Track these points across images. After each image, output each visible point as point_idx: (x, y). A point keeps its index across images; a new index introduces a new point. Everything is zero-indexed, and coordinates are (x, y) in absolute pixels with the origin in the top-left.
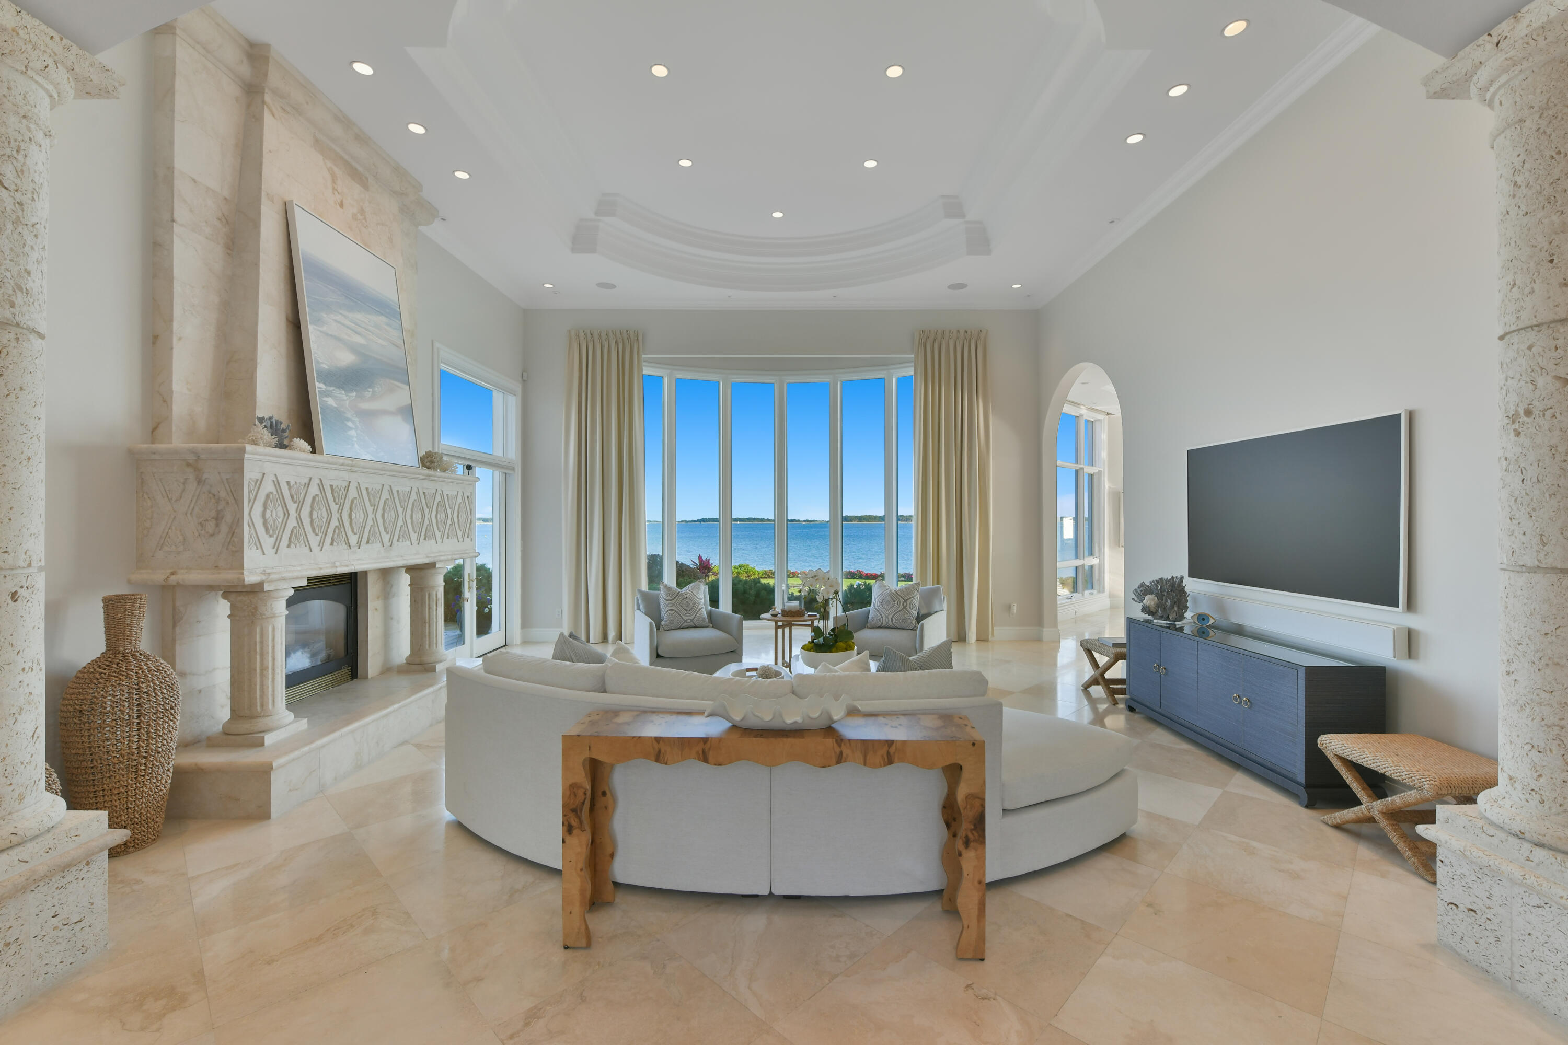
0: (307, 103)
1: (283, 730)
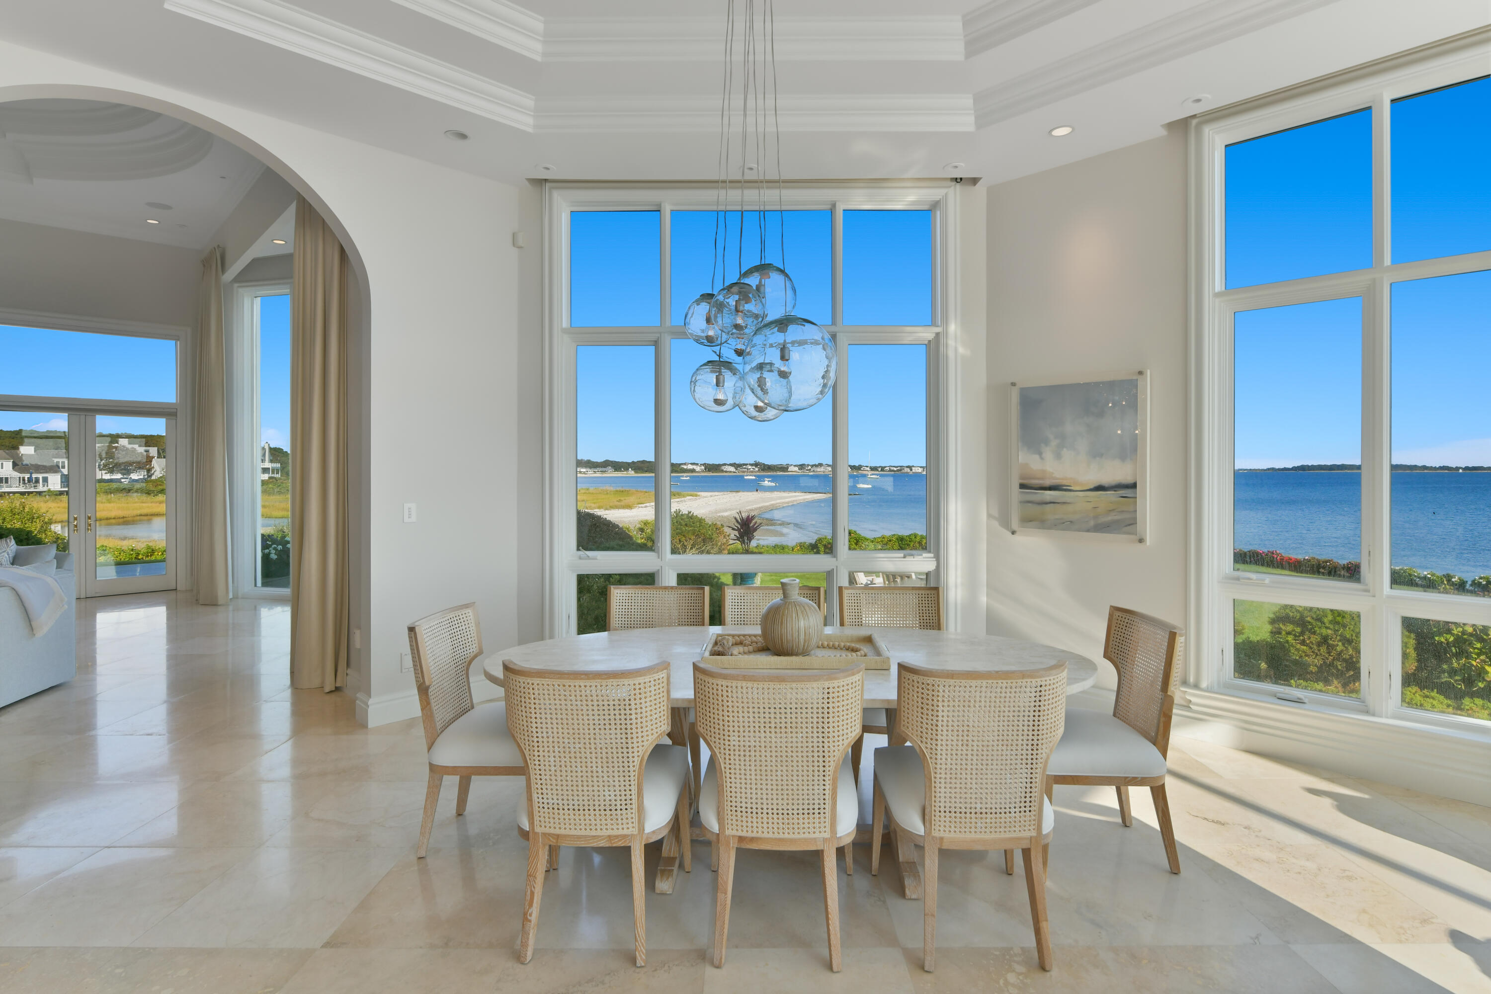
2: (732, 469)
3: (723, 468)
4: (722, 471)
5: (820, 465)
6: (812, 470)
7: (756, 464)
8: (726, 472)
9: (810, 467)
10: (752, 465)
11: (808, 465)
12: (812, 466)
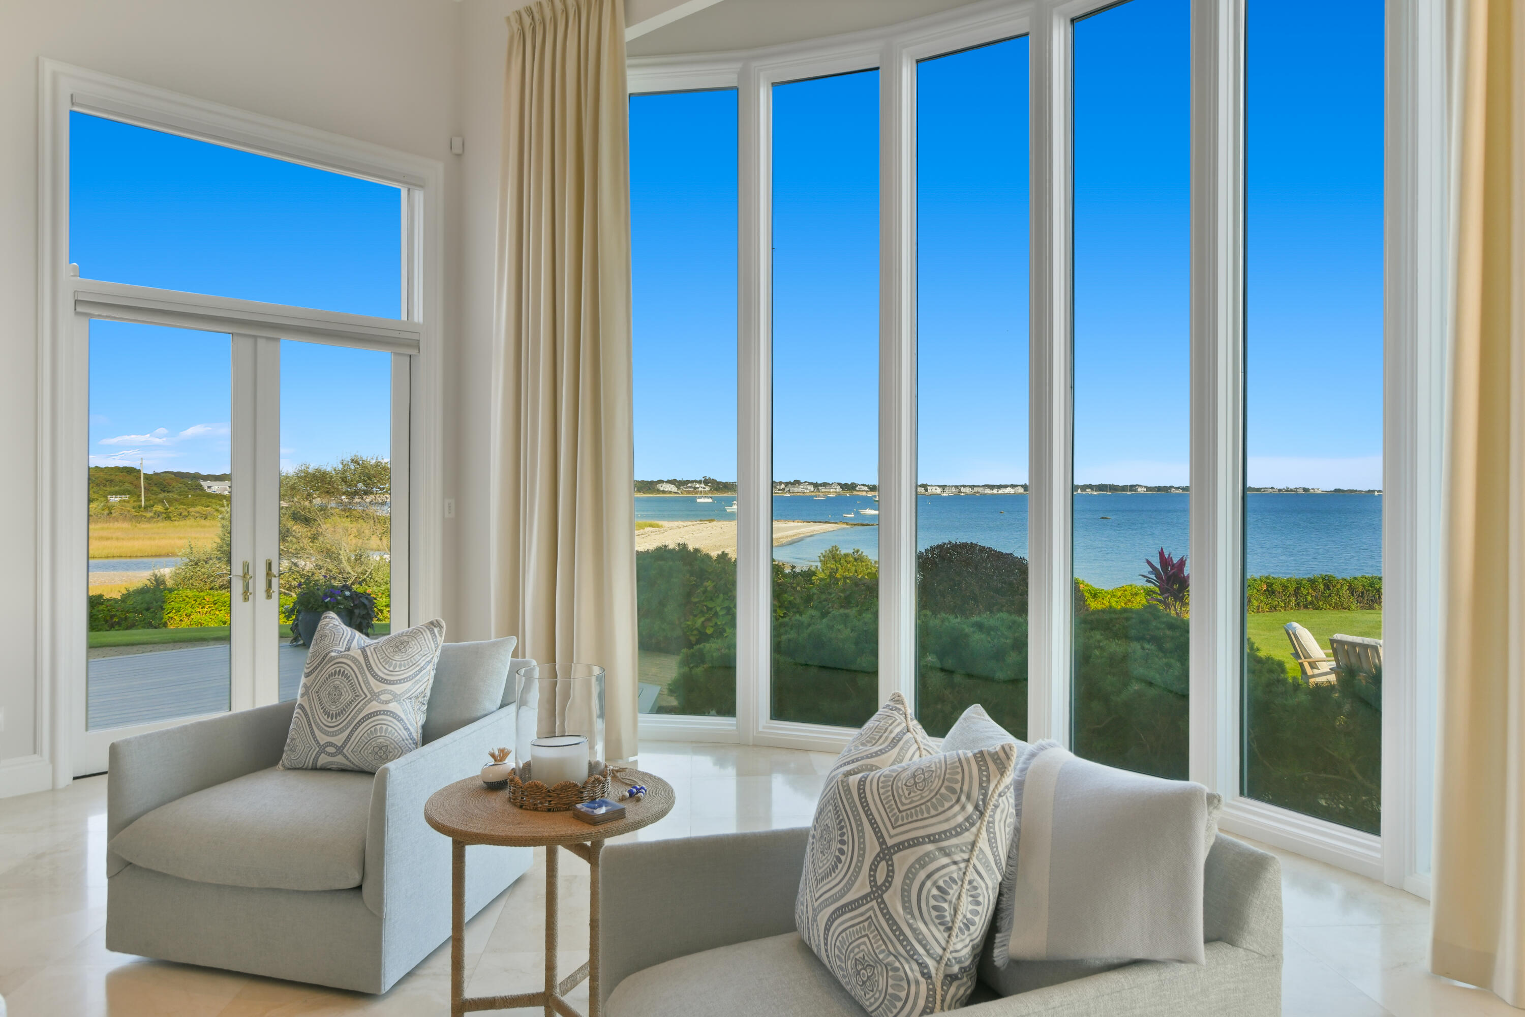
2: (673, 488)
3: (659, 486)
4: (658, 491)
5: (797, 483)
6: (787, 489)
7: (706, 482)
8: (664, 492)
9: (783, 486)
10: (700, 482)
11: (781, 483)
12: (787, 484)
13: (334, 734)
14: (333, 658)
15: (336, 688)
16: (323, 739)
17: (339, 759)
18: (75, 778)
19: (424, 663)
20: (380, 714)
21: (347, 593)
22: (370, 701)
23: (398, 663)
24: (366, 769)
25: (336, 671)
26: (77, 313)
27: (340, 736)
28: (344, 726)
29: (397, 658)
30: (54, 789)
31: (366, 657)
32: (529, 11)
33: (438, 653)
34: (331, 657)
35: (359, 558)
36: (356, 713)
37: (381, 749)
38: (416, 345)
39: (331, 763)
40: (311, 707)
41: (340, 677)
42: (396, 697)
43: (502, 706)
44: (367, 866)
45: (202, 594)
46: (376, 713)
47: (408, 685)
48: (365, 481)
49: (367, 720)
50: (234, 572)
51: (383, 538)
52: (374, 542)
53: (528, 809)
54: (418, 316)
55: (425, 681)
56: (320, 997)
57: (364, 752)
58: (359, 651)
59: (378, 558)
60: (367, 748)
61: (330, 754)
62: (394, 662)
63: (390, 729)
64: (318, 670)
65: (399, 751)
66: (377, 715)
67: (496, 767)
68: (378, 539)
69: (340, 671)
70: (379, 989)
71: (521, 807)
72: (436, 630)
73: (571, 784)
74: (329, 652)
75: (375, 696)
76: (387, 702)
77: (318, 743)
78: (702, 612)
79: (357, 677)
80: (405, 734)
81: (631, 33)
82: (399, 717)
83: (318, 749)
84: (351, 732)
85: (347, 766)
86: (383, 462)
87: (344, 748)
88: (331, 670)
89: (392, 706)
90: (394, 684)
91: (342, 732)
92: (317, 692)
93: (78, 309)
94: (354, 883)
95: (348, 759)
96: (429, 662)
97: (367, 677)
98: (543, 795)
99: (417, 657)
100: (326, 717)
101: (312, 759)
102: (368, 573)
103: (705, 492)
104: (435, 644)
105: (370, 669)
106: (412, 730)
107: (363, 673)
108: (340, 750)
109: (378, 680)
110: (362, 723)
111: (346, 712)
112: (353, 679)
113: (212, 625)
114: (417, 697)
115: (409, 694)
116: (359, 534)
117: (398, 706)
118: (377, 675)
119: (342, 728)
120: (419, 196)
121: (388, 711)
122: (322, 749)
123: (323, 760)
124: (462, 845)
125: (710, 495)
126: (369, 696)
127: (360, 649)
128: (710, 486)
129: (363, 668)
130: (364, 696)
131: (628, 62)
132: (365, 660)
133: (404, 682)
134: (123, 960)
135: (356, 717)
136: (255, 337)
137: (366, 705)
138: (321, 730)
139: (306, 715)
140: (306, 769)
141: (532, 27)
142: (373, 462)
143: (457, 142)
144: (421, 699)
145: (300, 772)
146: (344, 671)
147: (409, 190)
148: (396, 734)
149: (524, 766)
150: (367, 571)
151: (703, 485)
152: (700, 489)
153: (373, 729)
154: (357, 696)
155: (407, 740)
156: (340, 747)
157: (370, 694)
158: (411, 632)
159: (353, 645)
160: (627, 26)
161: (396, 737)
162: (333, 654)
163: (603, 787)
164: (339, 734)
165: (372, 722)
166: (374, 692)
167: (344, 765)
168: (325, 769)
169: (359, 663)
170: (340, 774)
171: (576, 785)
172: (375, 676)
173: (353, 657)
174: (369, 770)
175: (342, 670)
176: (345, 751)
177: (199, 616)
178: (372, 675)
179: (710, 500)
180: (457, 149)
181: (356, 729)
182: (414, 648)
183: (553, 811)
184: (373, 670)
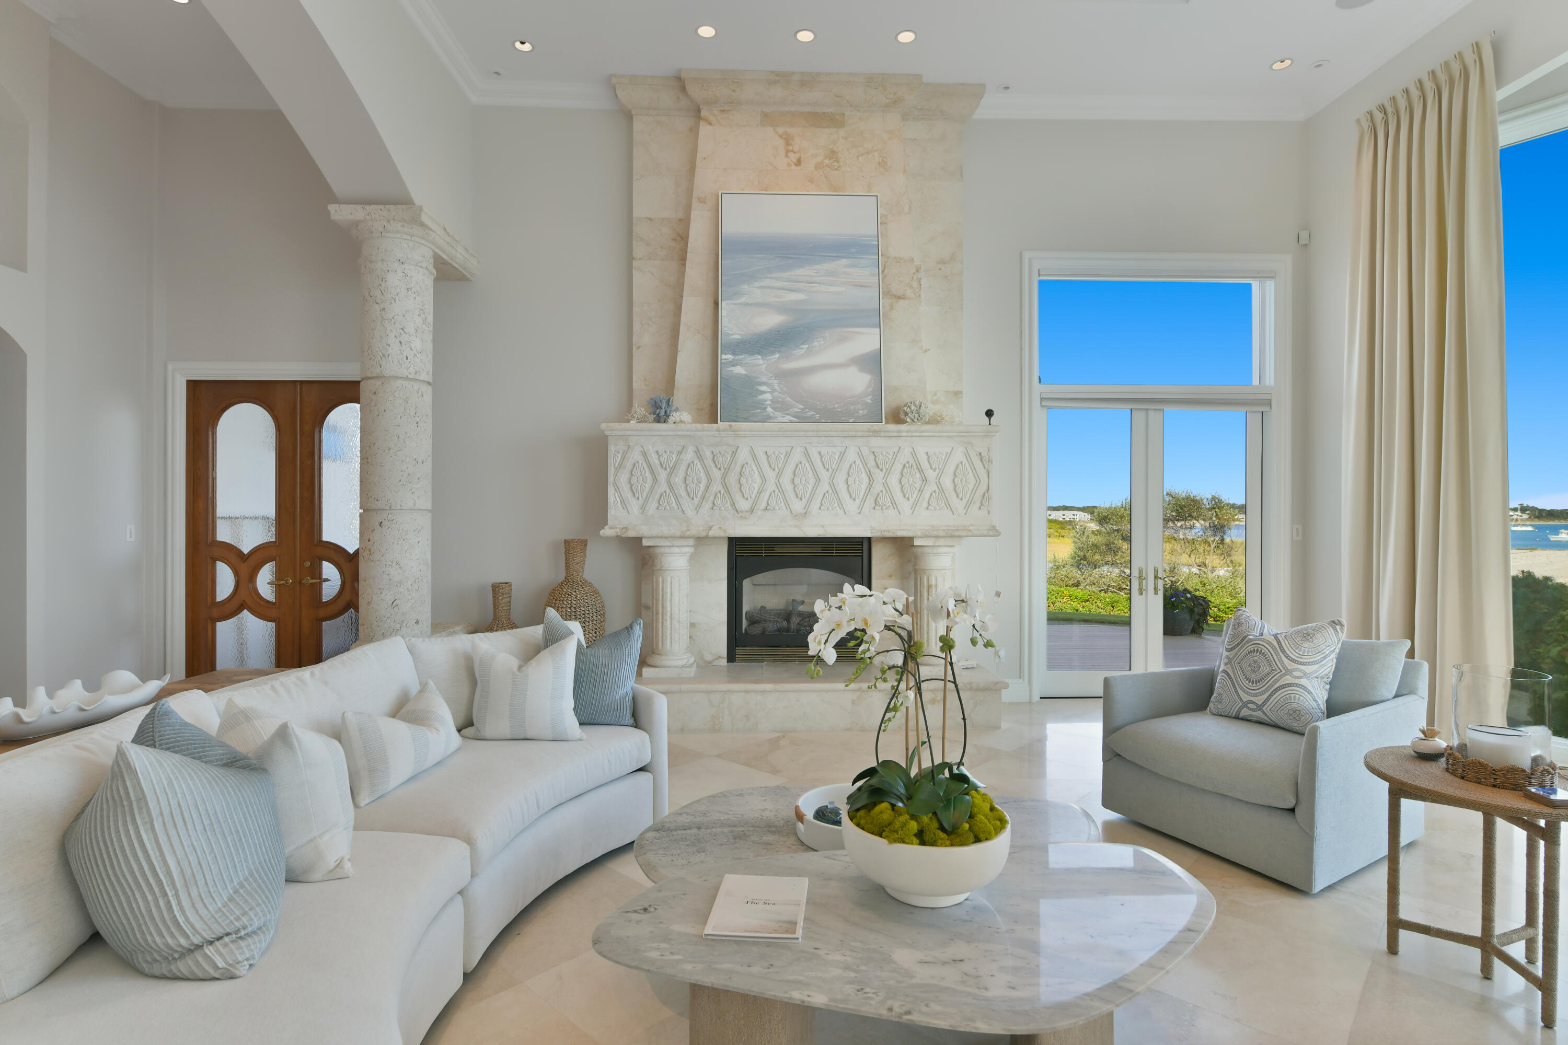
0: (734, 91)
1: (662, 670)
13: (1255, 695)
14: (1250, 640)
15: (1255, 662)
16: (1246, 698)
17: (1259, 714)
18: (1041, 698)
19: (1328, 652)
20: (1294, 686)
21: (1189, 596)
22: (1285, 675)
23: (1307, 649)
24: (1282, 725)
25: (1254, 650)
26: (1042, 406)
27: (1261, 697)
28: (1264, 691)
29: (1305, 645)
30: (1030, 703)
31: (1279, 642)
32: (1383, 109)
33: (1340, 645)
34: (1250, 639)
35: (1172, 570)
36: (1273, 682)
37: (1294, 712)
38: (1269, 403)
39: (1252, 716)
40: (1234, 674)
41: (1258, 654)
42: (1305, 675)
43: (1396, 696)
44: (1299, 795)
45: (1062, 589)
46: (1290, 685)
47: (1315, 667)
48: (1177, 510)
49: (1282, 689)
50: (1132, 575)
51: (1192, 556)
52: (1184, 558)
53: (1470, 781)
54: (1270, 380)
55: (1329, 666)
56: (1260, 880)
57: (1280, 712)
58: (1272, 637)
59: (1187, 571)
60: (1283, 710)
61: (1251, 709)
62: (1303, 648)
63: (1302, 698)
64: (1239, 647)
65: (1309, 716)
66: (1291, 686)
67: (1426, 742)
68: (1187, 556)
69: (1258, 650)
70: (1311, 890)
71: (1463, 778)
72: (1338, 627)
73: (1518, 768)
74: (1247, 636)
75: (1288, 672)
76: (1299, 678)
77: (1241, 699)
78: (1556, 640)
79: (1272, 656)
80: (1314, 704)
81: (1501, 94)
82: (1309, 690)
83: (1241, 704)
84: (1269, 696)
85: (1265, 720)
86: (1192, 496)
87: (1263, 707)
88: (1251, 648)
89: (1303, 681)
90: (1303, 665)
91: (1261, 695)
92: (1239, 663)
93: (1042, 404)
94: (1290, 806)
95: (1266, 715)
96: (1333, 652)
97: (1280, 657)
98: (1488, 773)
99: (1323, 647)
100: (1247, 682)
101: (1236, 711)
102: (1180, 582)
103: (1522, 520)
104: (1337, 638)
105: (1283, 651)
106: (1320, 702)
107: (1277, 654)
108: (1260, 707)
109: (1291, 661)
110: (1279, 690)
111: (1265, 681)
112: (1269, 657)
113: (1069, 611)
114: (1322, 678)
115: (1317, 674)
116: (1172, 552)
117: (1308, 682)
118: (1289, 656)
119: (1262, 691)
120: (1270, 285)
121: (1300, 685)
122: (1245, 704)
123: (1245, 712)
124: (1398, 796)
125: (1528, 523)
126: (1284, 671)
127: (1273, 635)
128: (1528, 514)
129: (1277, 649)
130: (1279, 671)
131: (1500, 119)
132: (1278, 644)
133: (1312, 665)
134: (1112, 815)
135: (1273, 686)
136: (1147, 410)
137: (1281, 678)
138: (1244, 691)
139: (1231, 678)
140: (1230, 717)
141: (1384, 120)
142: (1184, 495)
143: (1304, 235)
144: (1325, 680)
145: (1226, 718)
146: (1261, 651)
147: (1260, 282)
148: (1307, 703)
149: (1458, 745)
150: (1179, 580)
151: (1519, 513)
152: (1515, 517)
153: (1288, 696)
154: (1274, 670)
155: (1316, 709)
156: (1260, 706)
157: (1284, 668)
158: (1315, 627)
159: (1264, 632)
160: (1498, 88)
161: (1307, 705)
162: (1251, 637)
163: (1552, 778)
164: (1259, 696)
165: (1286, 691)
166: (1287, 669)
167: (1262, 719)
168: (1245, 719)
169: (1274, 645)
170: (1259, 726)
171: (1524, 771)
172: (1287, 657)
173: (1268, 641)
174: (1284, 726)
175: (1260, 649)
176: (1264, 709)
177: (1060, 604)
178: (1285, 656)
179: (1530, 529)
180: (1302, 242)
181: (1274, 694)
182: (1319, 639)
183: (1499, 787)
184: (1286, 652)
